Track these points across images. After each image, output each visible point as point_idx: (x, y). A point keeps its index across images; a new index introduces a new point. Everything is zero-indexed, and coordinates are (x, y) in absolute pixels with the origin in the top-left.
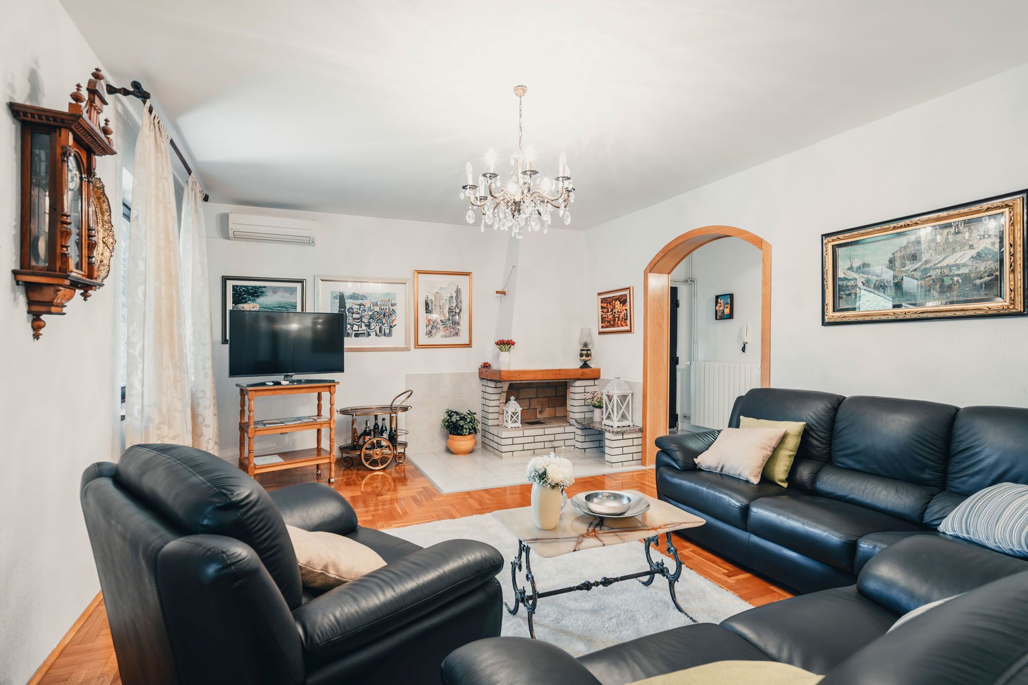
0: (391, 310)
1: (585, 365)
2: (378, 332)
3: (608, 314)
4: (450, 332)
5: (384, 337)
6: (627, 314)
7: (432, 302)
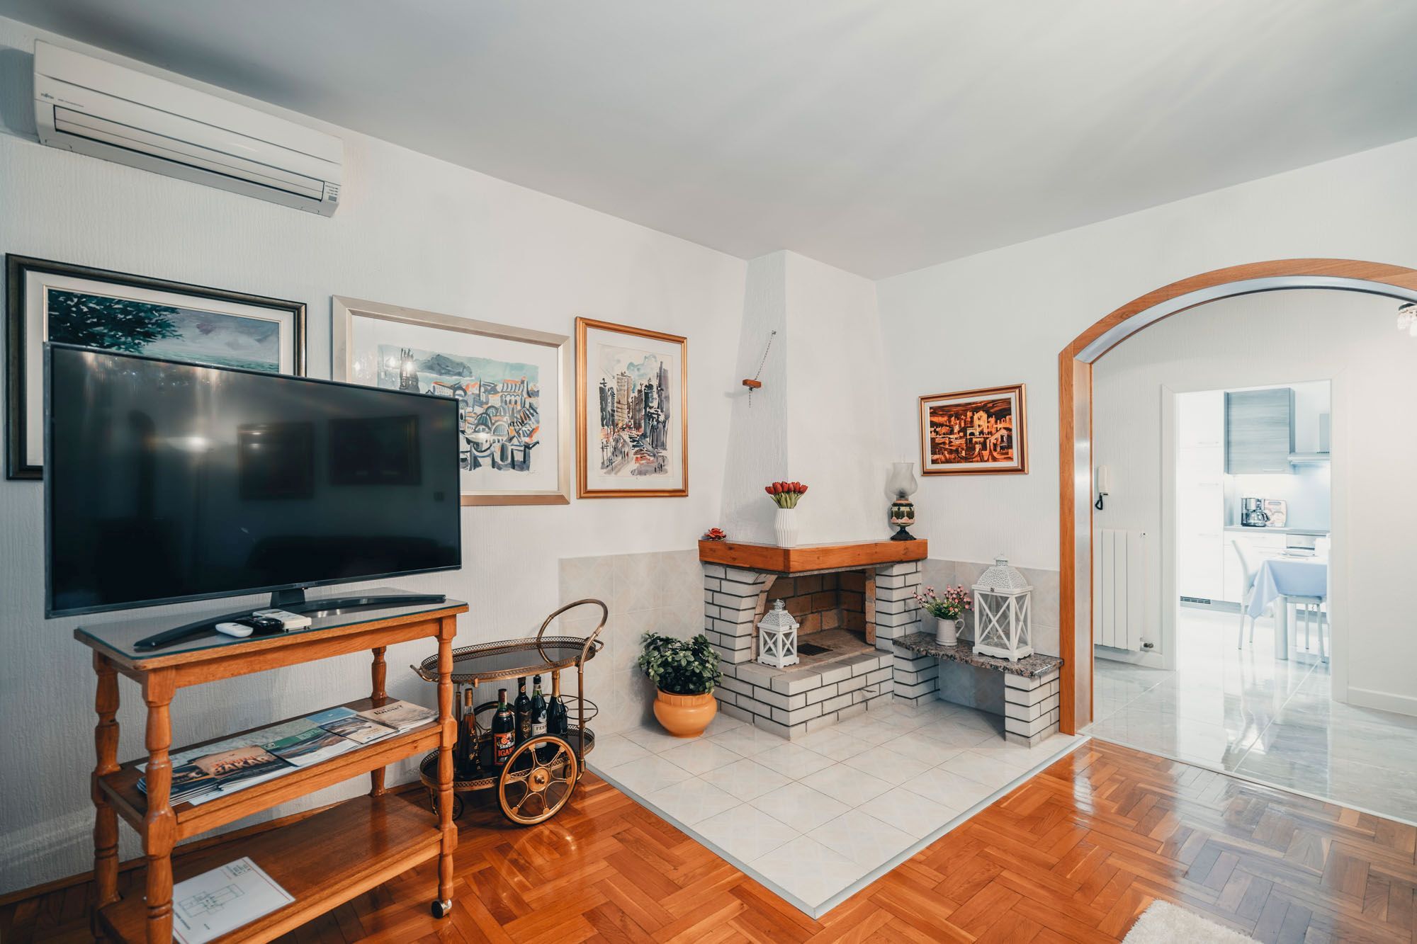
0: (527, 406)
1: (902, 535)
2: (498, 459)
3: (951, 436)
4: (649, 462)
5: (512, 470)
6: (1010, 437)
7: (613, 395)
